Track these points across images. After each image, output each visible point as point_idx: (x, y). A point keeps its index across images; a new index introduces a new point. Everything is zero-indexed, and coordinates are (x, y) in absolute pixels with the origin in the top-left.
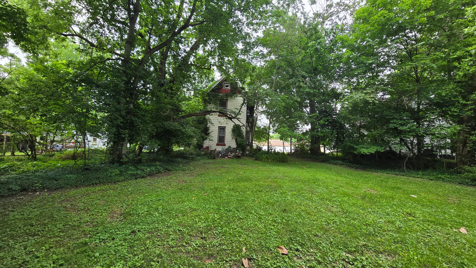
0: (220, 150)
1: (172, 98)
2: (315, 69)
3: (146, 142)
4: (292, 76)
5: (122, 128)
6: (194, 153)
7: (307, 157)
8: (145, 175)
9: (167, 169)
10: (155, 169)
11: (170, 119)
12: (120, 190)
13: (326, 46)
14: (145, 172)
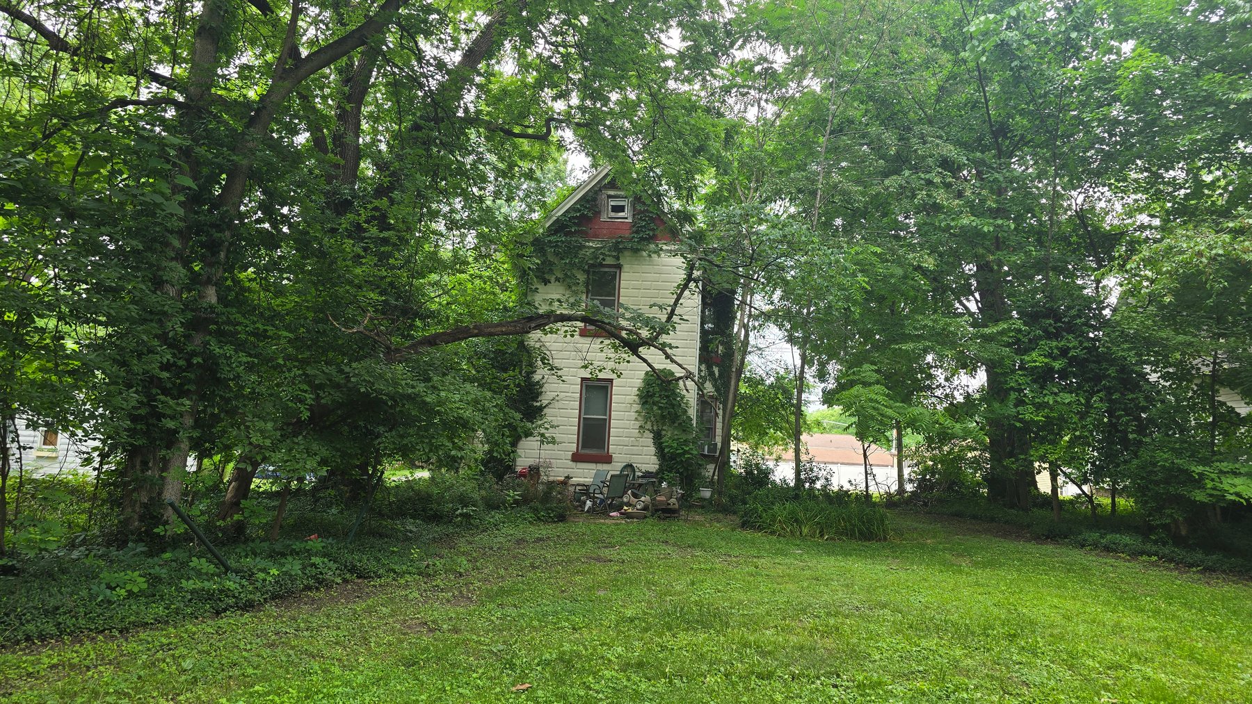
0: (589, 480)
1: (383, 258)
2: (1001, 131)
3: (266, 448)
4: (897, 163)
5: (165, 392)
6: (476, 496)
7: (974, 517)
8: (257, 597)
9: (353, 570)
10: (304, 568)
11: (374, 349)
12: (144, 666)
13: (1046, 31)
14: (259, 585)
